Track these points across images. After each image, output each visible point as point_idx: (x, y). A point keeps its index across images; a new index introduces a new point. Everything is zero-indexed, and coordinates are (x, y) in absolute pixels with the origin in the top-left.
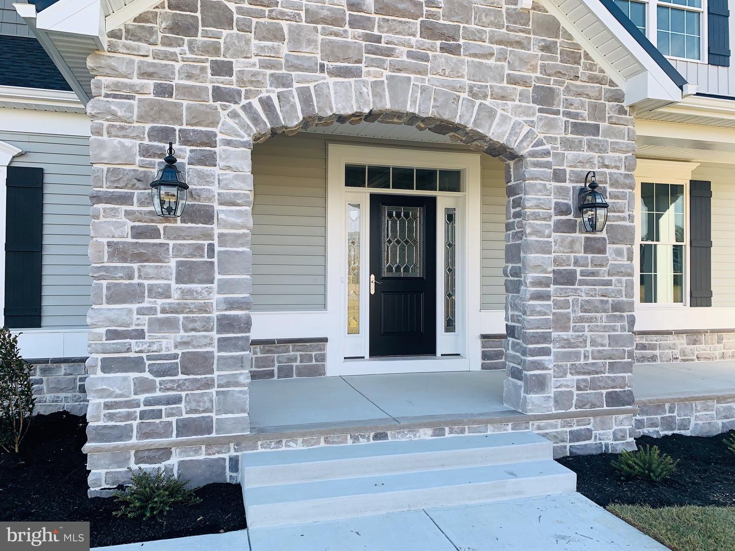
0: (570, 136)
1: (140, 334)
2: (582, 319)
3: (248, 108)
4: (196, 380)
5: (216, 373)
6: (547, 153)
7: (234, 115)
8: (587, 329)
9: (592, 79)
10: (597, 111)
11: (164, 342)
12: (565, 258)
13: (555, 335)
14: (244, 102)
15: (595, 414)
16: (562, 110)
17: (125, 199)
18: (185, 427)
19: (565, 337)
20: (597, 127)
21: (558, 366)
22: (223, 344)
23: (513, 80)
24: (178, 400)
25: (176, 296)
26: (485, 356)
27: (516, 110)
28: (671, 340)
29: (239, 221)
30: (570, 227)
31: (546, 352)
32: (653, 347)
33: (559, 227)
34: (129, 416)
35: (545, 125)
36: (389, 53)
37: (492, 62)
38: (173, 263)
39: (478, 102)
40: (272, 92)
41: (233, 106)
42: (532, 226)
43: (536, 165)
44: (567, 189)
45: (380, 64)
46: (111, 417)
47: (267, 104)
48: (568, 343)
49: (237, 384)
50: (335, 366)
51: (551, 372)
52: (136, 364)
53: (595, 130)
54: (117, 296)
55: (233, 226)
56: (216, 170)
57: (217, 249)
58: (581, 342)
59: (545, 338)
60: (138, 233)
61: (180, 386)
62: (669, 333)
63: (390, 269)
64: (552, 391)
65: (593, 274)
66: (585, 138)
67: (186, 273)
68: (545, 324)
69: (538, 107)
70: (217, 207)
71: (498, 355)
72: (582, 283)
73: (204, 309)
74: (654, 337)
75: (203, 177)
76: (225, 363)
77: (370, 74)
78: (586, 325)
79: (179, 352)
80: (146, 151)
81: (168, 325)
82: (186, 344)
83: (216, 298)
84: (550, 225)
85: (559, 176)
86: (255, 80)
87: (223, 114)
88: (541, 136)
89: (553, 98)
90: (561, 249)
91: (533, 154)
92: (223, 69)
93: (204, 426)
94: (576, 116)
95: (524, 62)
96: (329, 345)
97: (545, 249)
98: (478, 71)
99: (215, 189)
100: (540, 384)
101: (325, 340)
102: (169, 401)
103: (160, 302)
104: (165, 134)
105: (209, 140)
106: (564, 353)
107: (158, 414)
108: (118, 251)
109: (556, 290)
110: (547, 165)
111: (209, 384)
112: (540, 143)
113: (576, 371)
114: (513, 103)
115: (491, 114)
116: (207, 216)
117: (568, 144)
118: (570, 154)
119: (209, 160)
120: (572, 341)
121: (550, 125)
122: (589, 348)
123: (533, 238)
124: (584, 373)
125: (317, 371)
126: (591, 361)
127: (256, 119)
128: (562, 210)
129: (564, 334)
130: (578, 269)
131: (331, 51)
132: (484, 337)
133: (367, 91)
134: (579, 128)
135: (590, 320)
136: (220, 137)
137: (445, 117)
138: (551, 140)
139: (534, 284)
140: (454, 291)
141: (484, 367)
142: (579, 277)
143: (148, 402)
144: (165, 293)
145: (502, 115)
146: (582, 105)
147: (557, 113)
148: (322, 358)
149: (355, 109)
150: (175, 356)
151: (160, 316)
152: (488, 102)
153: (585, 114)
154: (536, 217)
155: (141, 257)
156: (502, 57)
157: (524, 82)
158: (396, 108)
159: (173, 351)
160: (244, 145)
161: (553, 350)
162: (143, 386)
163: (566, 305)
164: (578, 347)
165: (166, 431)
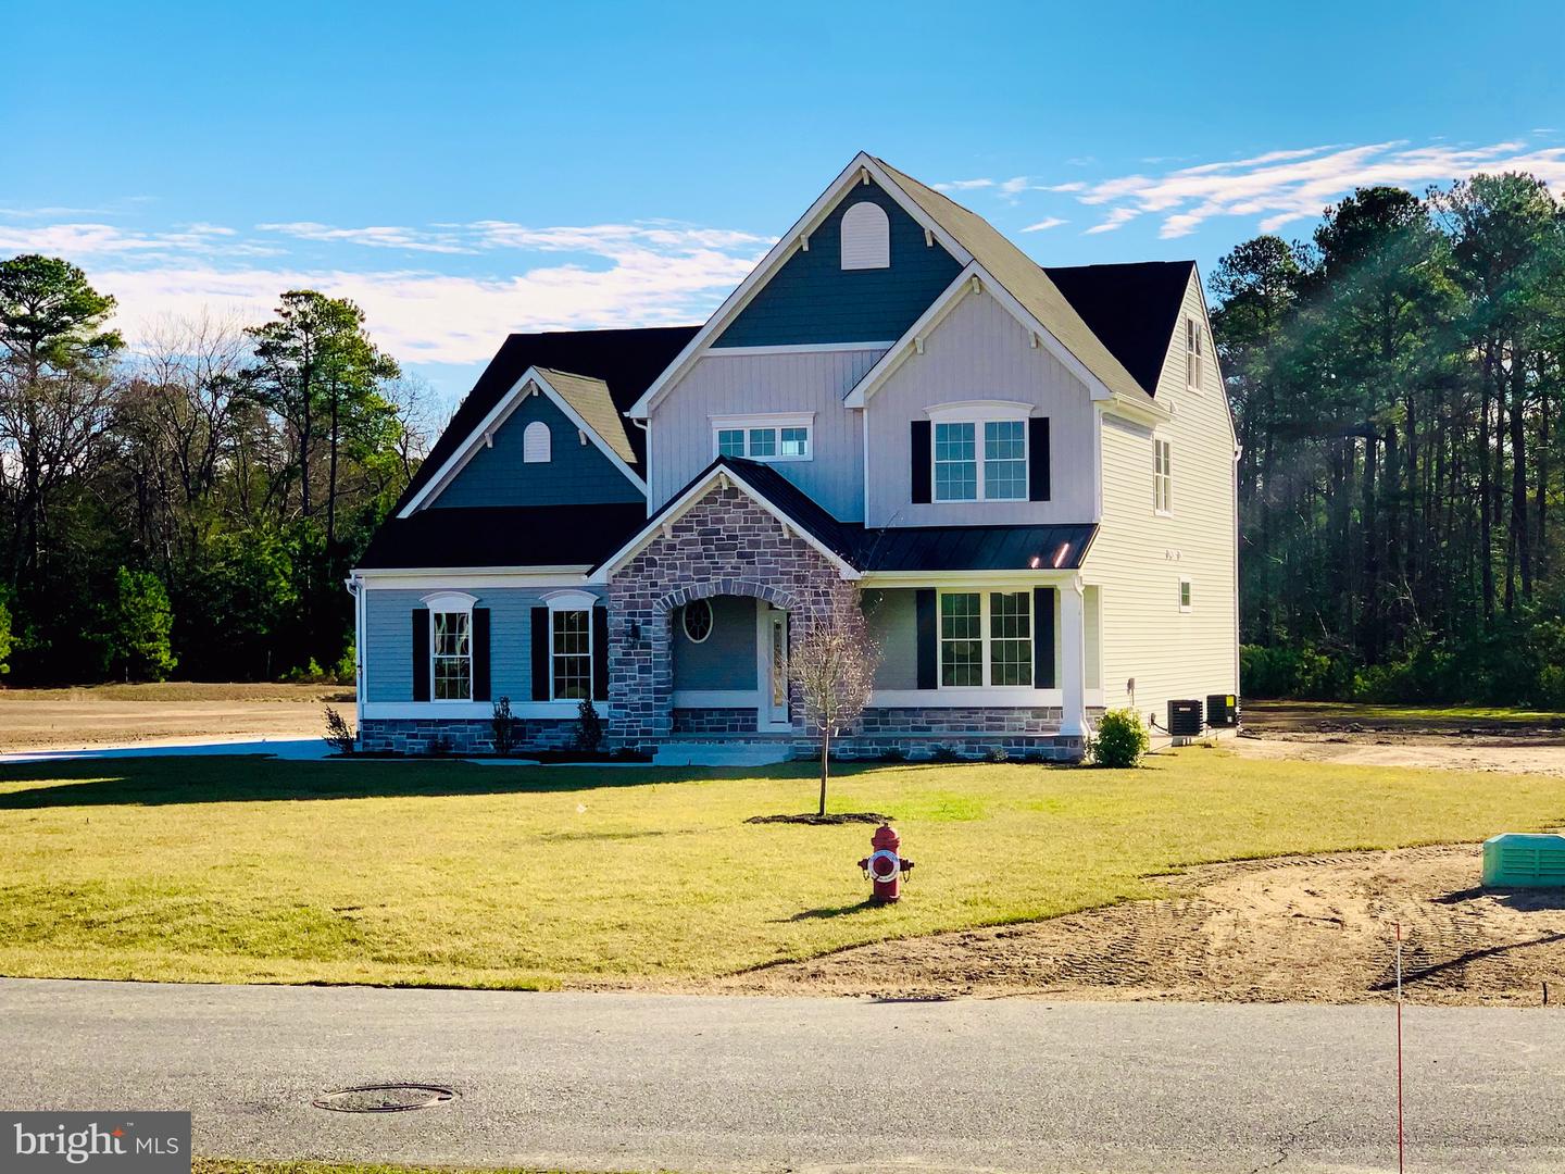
1: (625, 695)
3: (664, 600)
4: (647, 714)
7: (658, 604)
9: (825, 567)
14: (662, 597)
17: (620, 641)
18: (642, 732)
22: (657, 699)
23: (782, 573)
24: (639, 721)
27: (784, 588)
28: (1016, 714)
29: (662, 647)
31: (802, 707)
32: (1002, 720)
34: (623, 727)
36: (722, 568)
37: (772, 566)
38: (637, 666)
39: (765, 586)
40: (673, 592)
41: (660, 600)
45: (718, 574)
46: (616, 727)
47: (671, 597)
49: (661, 716)
50: (763, 726)
52: (625, 707)
54: (618, 679)
55: (659, 650)
56: (652, 627)
57: (653, 660)
60: (624, 654)
61: (641, 716)
62: (1013, 708)
67: (642, 670)
70: (653, 642)
73: (649, 685)
74: (1001, 711)
75: (648, 631)
76: (658, 707)
77: (714, 579)
79: (640, 702)
80: (626, 621)
81: (635, 691)
82: (642, 699)
86: (666, 588)
87: (655, 604)
92: (654, 584)
93: (649, 732)
95: (788, 564)
96: (759, 713)
98: (765, 571)
99: (652, 635)
101: (756, 709)
102: (637, 721)
103: (632, 682)
104: (634, 614)
105: (649, 614)
107: (632, 726)
108: (618, 662)
110: (801, 614)
111: (651, 715)
114: (783, 584)
115: (772, 591)
116: (648, 646)
119: (649, 623)
125: (754, 728)
127: (673, 602)
128: (809, 636)
131: (697, 571)
133: (712, 587)
136: (654, 613)
143: (629, 721)
144: (634, 678)
148: (755, 720)
149: (708, 596)
152: (770, 585)
153: (823, 586)
155: (625, 664)
156: (776, 562)
157: (789, 573)
158: (726, 593)
160: (663, 615)
162: (628, 715)
165: (635, 733)
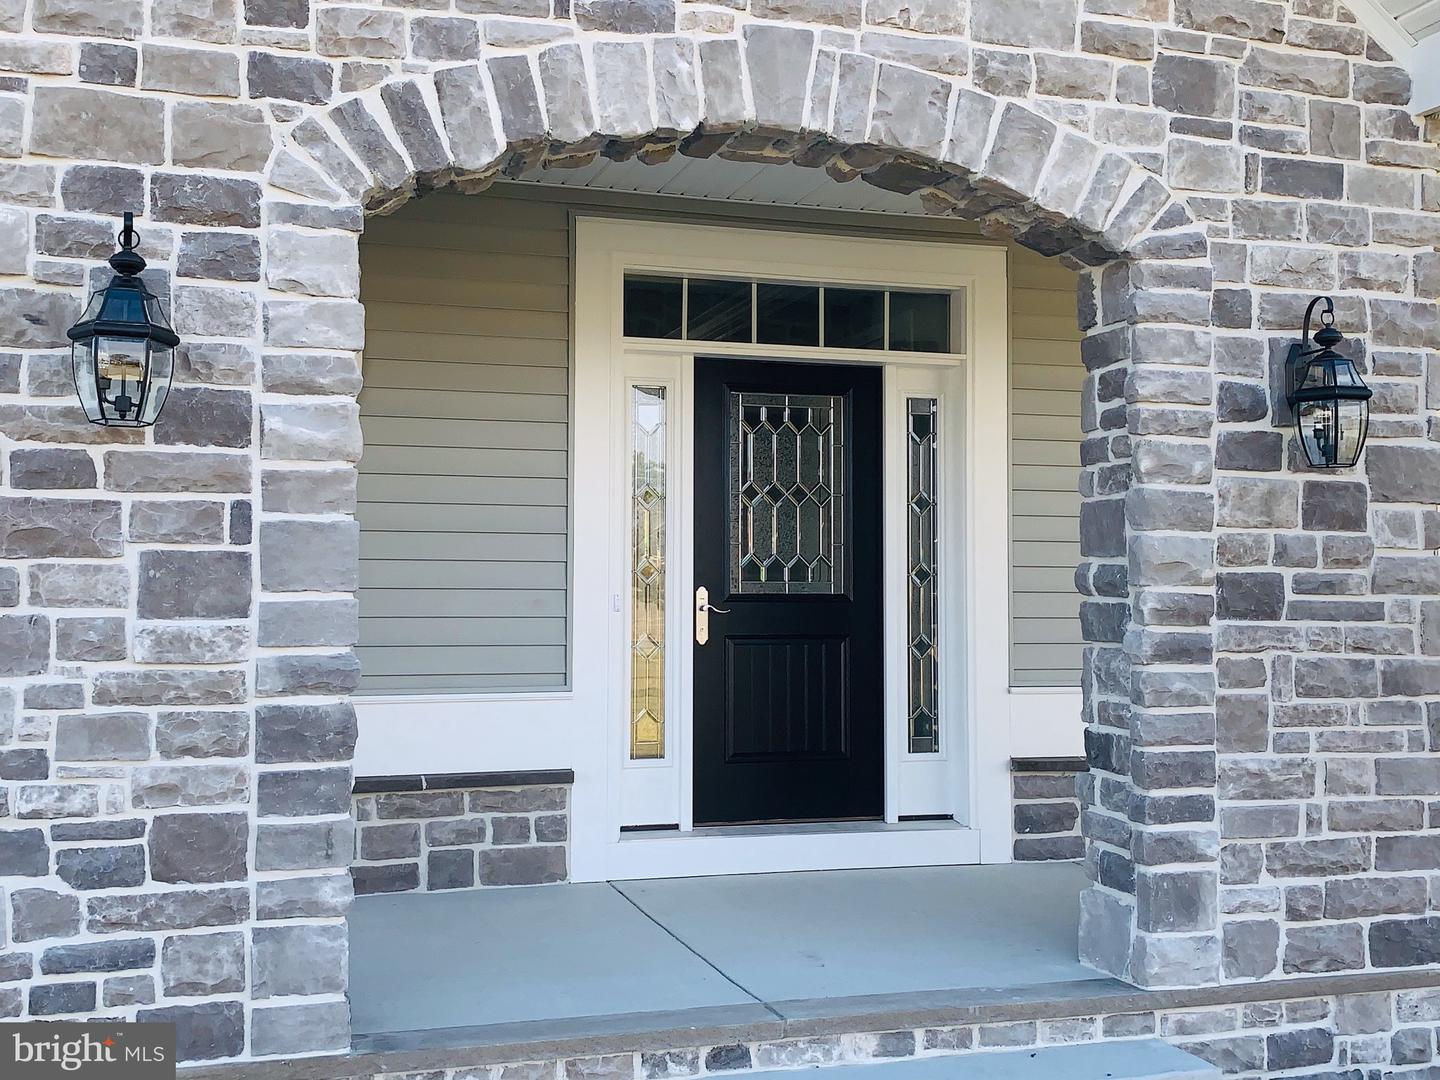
0: (1260, 197)
1: (33, 765)
2: (1299, 717)
3: (351, 117)
4: (197, 897)
5: (254, 877)
6: (1197, 246)
7: (311, 135)
8: (1313, 744)
9: (1319, 38)
10: (1335, 127)
11: (104, 785)
12: (1249, 542)
13: (1223, 760)
14: (339, 98)
15: (1340, 989)
16: (1237, 123)
19: (1253, 767)
20: (1336, 173)
21: (1234, 851)
22: (276, 792)
23: (1099, 42)
24: (142, 955)
25: (138, 649)
26: (1024, 820)
27: (1109, 126)
29: (323, 437)
30: (1261, 454)
31: (1200, 810)
33: (1234, 454)
35: (1192, 166)
38: (130, 558)
39: (1001, 102)
40: (420, 73)
41: (308, 112)
42: (1155, 451)
43: (1165, 278)
44: (1255, 345)
47: (404, 105)
48: (1261, 785)
49: (314, 909)
51: (1215, 867)
52: (21, 853)
53: (1330, 181)
55: (306, 451)
56: (257, 293)
57: (259, 517)
58: (1298, 781)
59: (1197, 770)
60: (30, 471)
61: (149, 915)
63: (751, 571)
64: (1216, 923)
65: (1330, 586)
66: (1303, 204)
67: (169, 587)
68: (1199, 730)
69: (1169, 116)
70: (259, 397)
71: (1062, 818)
72: (1299, 612)
73: (220, 690)
75: (222, 314)
76: (281, 847)
77: (698, 21)
78: (1312, 731)
79: (148, 815)
80: (56, 239)
81: (118, 737)
82: (165, 791)
83: (254, 657)
84: (1207, 449)
85: (1229, 310)
86: (372, 37)
87: (279, 134)
88: (1179, 198)
89: (1212, 92)
90: (1240, 515)
91: (1157, 249)
92: (280, 5)
93: (216, 1033)
94: (1276, 141)
96: (576, 793)
97: (1194, 515)
98: (1002, 16)
99: (255, 345)
100: (1185, 902)
101: (567, 777)
102: (114, 959)
103: (92, 672)
104: (112, 189)
105: (240, 206)
106: (1250, 814)
107: (84, 997)
109: (1225, 631)
110: (1200, 279)
112: (1175, 218)
113: (1288, 863)
114: (1099, 104)
115: (1039, 134)
116: (232, 422)
117: (1255, 221)
118: (1262, 249)
119: (238, 263)
120: (1273, 777)
121: (1205, 167)
122: (1321, 799)
123: (1157, 486)
124: (1308, 871)
125: (544, 868)
126: (1326, 834)
127: (372, 148)
128: (1239, 405)
129: (1250, 760)
130: (1288, 574)
132: (1020, 765)
133: (689, 70)
134: (1284, 176)
135: (1324, 717)
136: (269, 197)
137: (911, 144)
138: (1209, 208)
139: (1163, 615)
140: (932, 633)
141: (1021, 852)
142: (1290, 596)
143: (54, 964)
145: (1068, 138)
146: (1294, 111)
147: (1224, 132)
148: (557, 829)
149: (656, 122)
150: (135, 829)
151: (91, 710)
152: (1031, 101)
153: (1303, 135)
154: (1168, 425)
155: (38, 542)
157: (1131, 46)
158: (773, 118)
159: (131, 814)
160: (339, 219)
161: (1219, 804)
162: (40, 916)
163: (1253, 674)
164: (1290, 794)
